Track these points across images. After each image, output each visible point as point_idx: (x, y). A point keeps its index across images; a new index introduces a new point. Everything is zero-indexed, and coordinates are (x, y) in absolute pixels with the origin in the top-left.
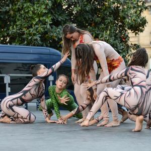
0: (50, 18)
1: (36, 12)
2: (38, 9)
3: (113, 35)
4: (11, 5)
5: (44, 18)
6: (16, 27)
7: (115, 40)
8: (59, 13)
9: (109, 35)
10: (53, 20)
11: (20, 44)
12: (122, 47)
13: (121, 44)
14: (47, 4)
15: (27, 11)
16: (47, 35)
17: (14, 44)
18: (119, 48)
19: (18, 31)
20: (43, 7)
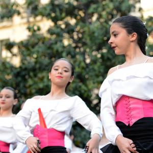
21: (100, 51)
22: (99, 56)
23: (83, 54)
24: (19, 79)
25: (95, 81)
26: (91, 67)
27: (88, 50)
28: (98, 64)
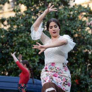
0: (38, 58)
1: (28, 53)
2: (29, 52)
3: (83, 72)
4: (10, 49)
5: (34, 58)
6: (13, 64)
7: (85, 76)
9: (81, 72)
11: (15, 76)
12: (90, 81)
13: (89, 79)
15: (21, 52)
16: (35, 70)
17: (11, 76)
18: (88, 82)
19: (15, 67)
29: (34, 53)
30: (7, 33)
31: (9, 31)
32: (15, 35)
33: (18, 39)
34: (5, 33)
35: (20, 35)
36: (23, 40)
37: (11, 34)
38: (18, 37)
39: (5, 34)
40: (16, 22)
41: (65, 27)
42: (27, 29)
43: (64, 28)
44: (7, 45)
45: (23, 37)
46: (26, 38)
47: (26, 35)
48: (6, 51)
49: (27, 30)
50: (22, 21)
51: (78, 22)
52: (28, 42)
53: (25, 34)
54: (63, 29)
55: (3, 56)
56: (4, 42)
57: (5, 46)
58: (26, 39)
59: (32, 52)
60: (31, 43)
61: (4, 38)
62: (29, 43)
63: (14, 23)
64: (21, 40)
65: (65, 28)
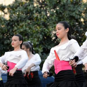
0: (42, 48)
5: (37, 48)
8: (48, 44)
10: (44, 49)
14: (39, 38)
20: (36, 39)
21: (55, 9)
22: (55, 11)
23: (46, 11)
24: (9, 27)
25: (53, 26)
26: (50, 18)
27: (48, 8)
28: (55, 16)
29: (37, 43)
30: (7, 23)
31: (9, 20)
32: (16, 24)
33: (18, 29)
34: (5, 22)
35: (21, 24)
36: (24, 29)
37: (11, 23)
38: (19, 27)
39: (5, 24)
40: (16, 10)
41: (69, 12)
42: (29, 16)
43: (67, 13)
44: (8, 34)
45: (24, 27)
46: (27, 27)
47: (27, 24)
48: (7, 41)
49: (28, 18)
50: (22, 8)
51: (83, 6)
52: (29, 31)
53: (26, 22)
54: (67, 15)
55: (5, 48)
56: (4, 32)
57: (6, 36)
58: (27, 29)
59: (35, 42)
60: (33, 32)
61: (4, 27)
62: (31, 33)
63: (14, 11)
64: (22, 30)
65: (69, 14)
